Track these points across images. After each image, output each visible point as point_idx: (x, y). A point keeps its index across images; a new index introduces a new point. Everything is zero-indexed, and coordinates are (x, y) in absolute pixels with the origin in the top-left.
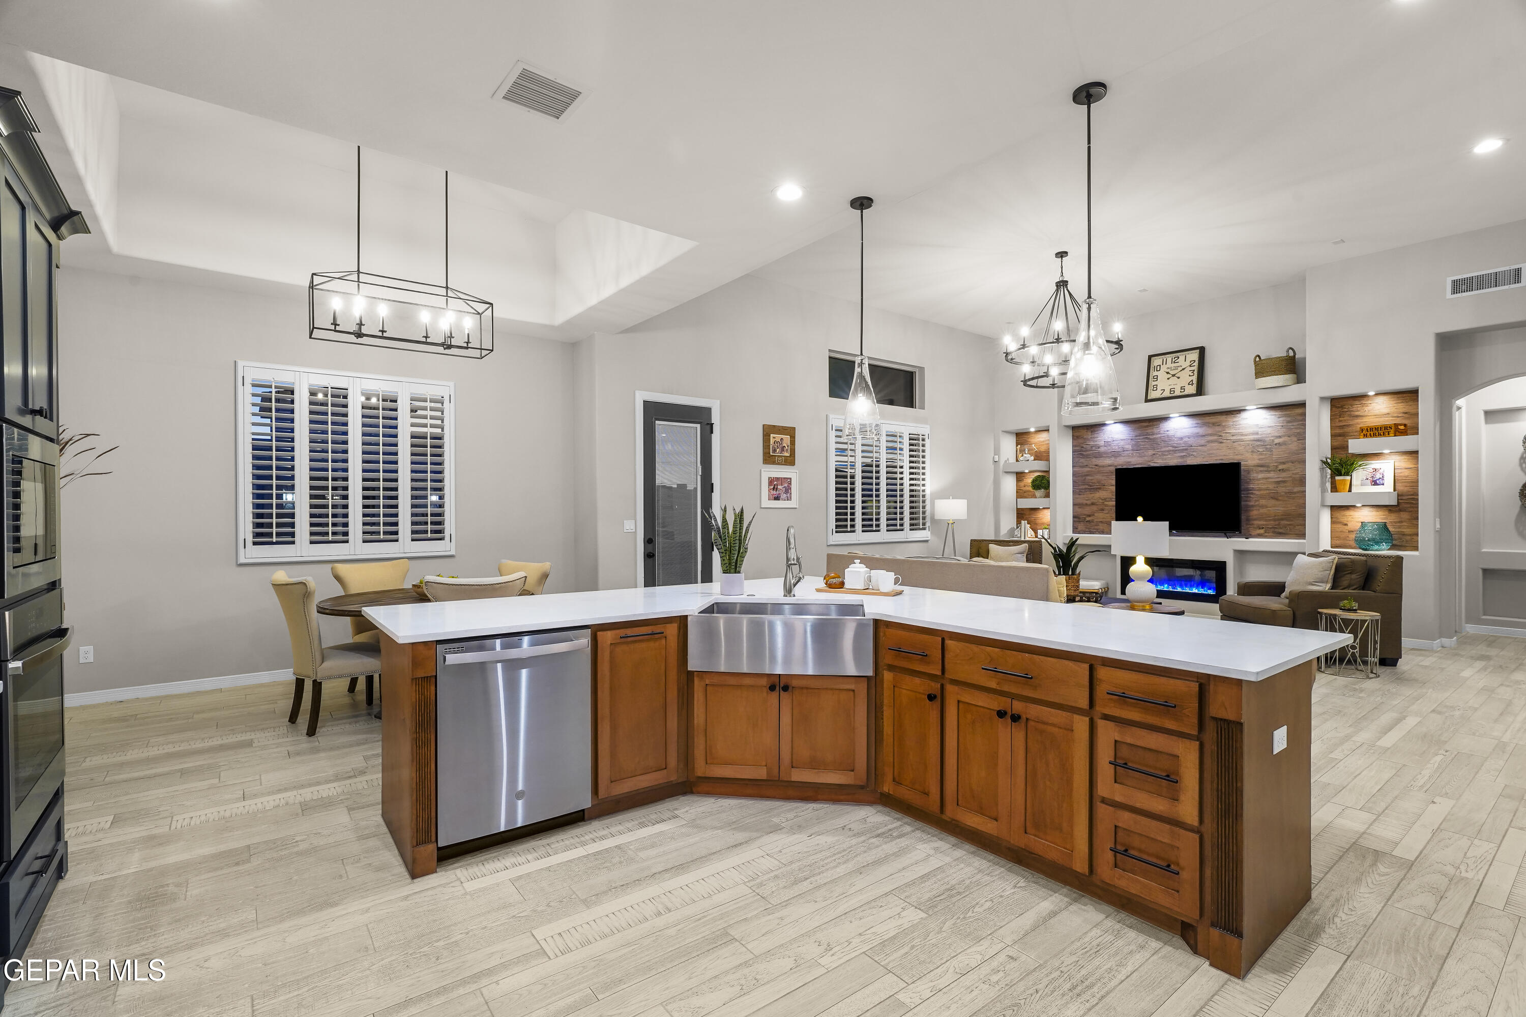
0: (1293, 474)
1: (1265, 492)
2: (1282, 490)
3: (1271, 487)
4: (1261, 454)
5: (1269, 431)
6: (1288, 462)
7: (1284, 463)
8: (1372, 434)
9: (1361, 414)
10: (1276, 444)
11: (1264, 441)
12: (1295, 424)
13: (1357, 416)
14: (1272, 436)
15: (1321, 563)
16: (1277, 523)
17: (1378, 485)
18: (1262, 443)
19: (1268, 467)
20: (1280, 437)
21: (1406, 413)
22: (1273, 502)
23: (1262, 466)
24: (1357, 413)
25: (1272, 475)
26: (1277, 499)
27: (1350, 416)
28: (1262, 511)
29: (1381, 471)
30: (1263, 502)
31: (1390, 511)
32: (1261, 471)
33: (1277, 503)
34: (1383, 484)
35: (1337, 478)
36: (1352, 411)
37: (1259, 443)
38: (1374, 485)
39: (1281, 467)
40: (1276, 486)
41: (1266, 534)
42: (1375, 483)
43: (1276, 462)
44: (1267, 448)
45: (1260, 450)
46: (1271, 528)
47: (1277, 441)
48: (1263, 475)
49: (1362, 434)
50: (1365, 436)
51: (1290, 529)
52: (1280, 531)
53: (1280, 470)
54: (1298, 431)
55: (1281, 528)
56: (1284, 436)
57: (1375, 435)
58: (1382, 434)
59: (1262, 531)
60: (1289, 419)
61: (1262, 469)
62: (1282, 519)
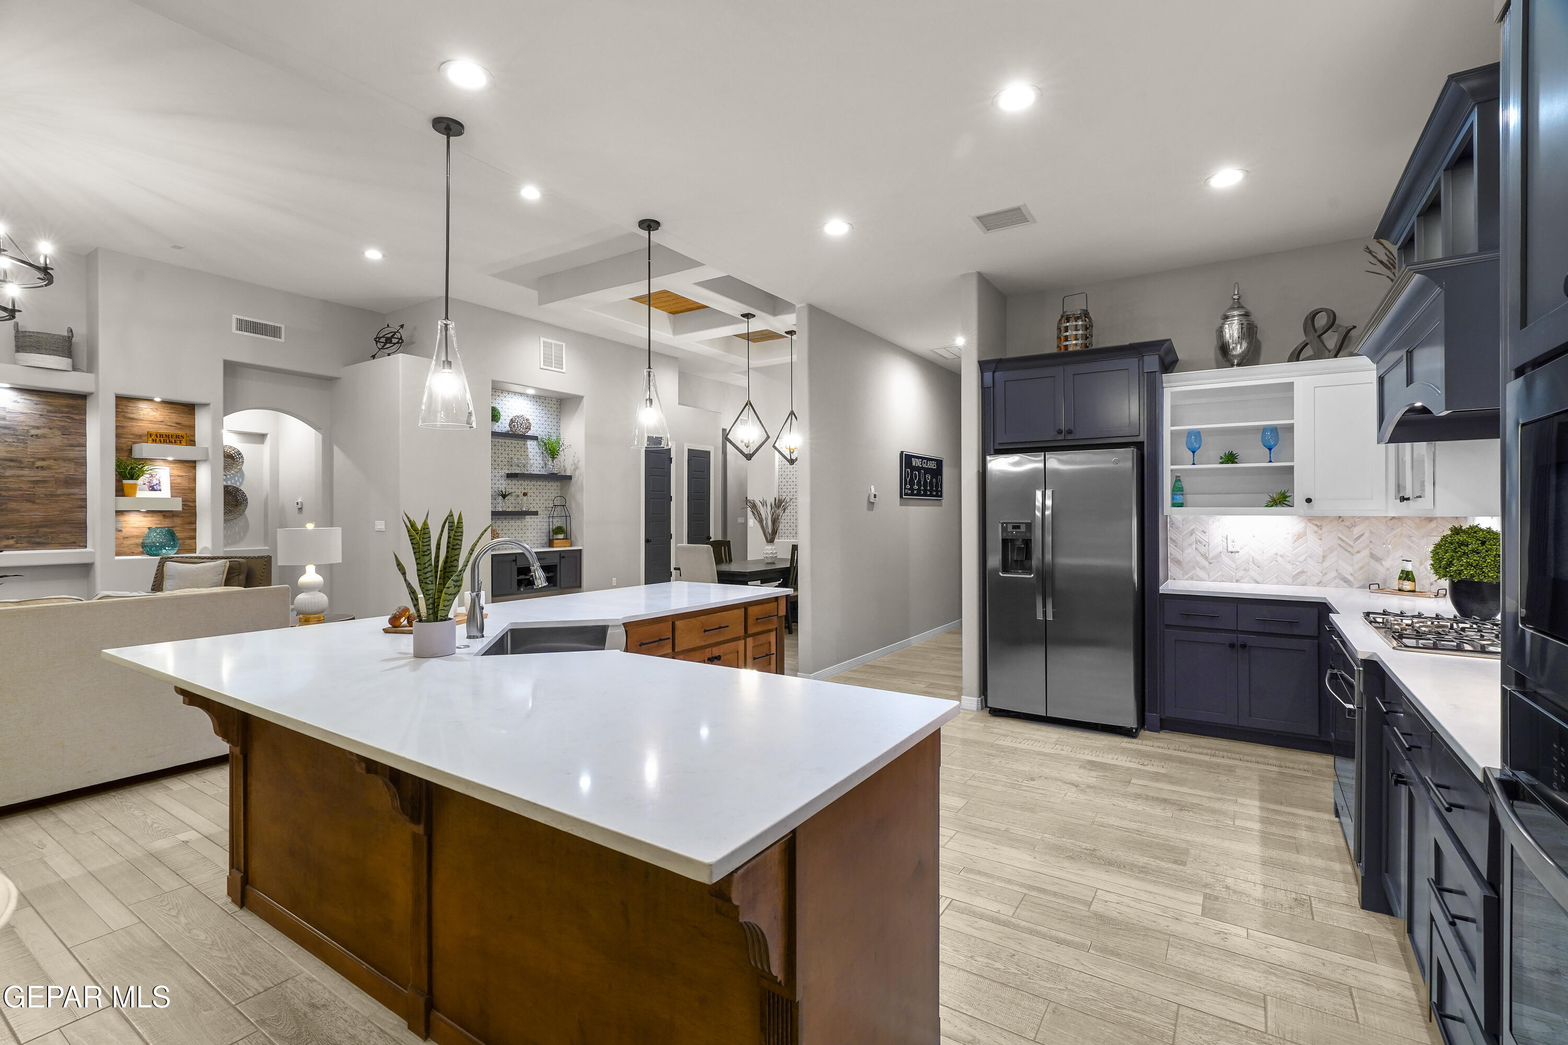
0: (56, 473)
1: (16, 493)
2: (40, 491)
3: (24, 486)
4: (11, 446)
5: (22, 418)
6: (50, 458)
7: (43, 459)
8: (162, 441)
9: (136, 417)
10: (32, 436)
11: (14, 430)
12: (58, 415)
13: (132, 419)
14: (27, 426)
15: (215, 567)
16: (34, 530)
17: (156, 490)
18: (12, 432)
19: (20, 462)
20: (38, 428)
21: (178, 424)
22: (29, 506)
23: (11, 460)
24: (132, 416)
25: (26, 472)
26: (34, 502)
27: (125, 417)
28: (15, 516)
29: (157, 477)
30: (13, 505)
31: (165, 516)
32: (10, 467)
33: (36, 506)
34: (160, 490)
35: (125, 482)
36: (126, 412)
37: (6, 431)
38: (151, 490)
39: (39, 464)
40: (32, 485)
41: (18, 545)
42: (152, 489)
43: (32, 458)
44: (19, 439)
45: (8, 440)
46: (26, 537)
47: (33, 432)
48: (12, 471)
49: (150, 439)
50: (154, 441)
51: (53, 538)
52: (38, 540)
53: (37, 468)
54: (63, 424)
55: (40, 537)
56: (44, 427)
57: (165, 442)
58: (173, 441)
59: (11, 542)
60: (50, 408)
61: (12, 464)
62: (41, 526)
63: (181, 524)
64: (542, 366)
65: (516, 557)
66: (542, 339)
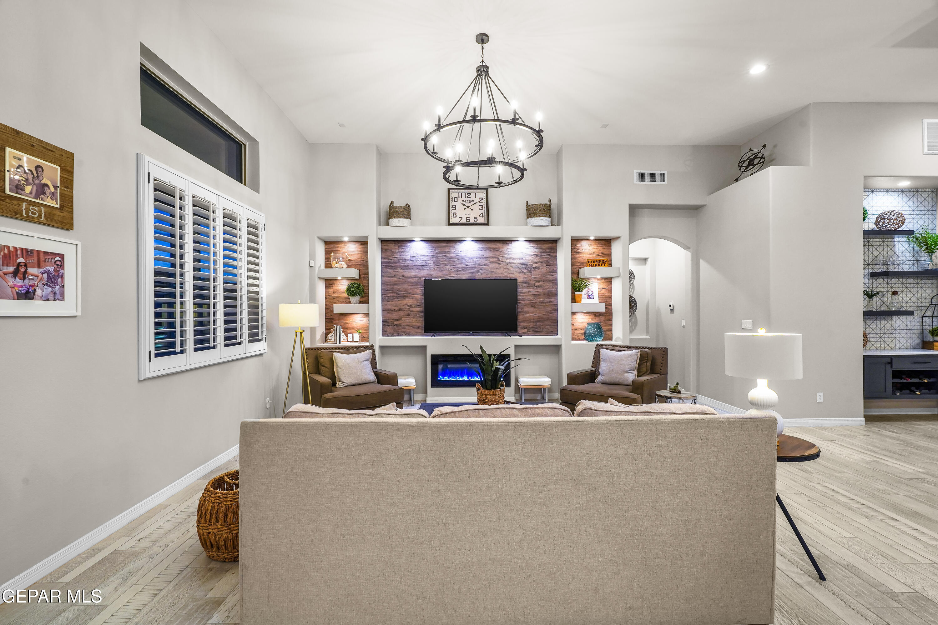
0: (544, 289)
1: (527, 302)
2: (538, 300)
3: (531, 298)
4: (525, 274)
5: (530, 258)
6: (541, 281)
7: (538, 281)
8: (595, 265)
9: (581, 252)
10: (534, 268)
11: (527, 265)
12: (545, 254)
13: (579, 253)
14: (531, 262)
15: (631, 355)
16: (535, 324)
17: (591, 298)
18: (525, 266)
19: (529, 284)
20: (536, 263)
21: (602, 253)
22: (532, 309)
23: (526, 283)
24: (578, 251)
25: (531, 289)
26: (535, 307)
27: (575, 252)
28: (527, 316)
29: (592, 290)
30: (526, 309)
31: (595, 316)
32: (525, 287)
33: (535, 310)
34: (593, 298)
35: (576, 293)
36: (576, 249)
37: (523, 266)
38: (589, 298)
39: (537, 284)
40: (534, 297)
41: (528, 332)
42: (589, 297)
43: (534, 281)
44: (528, 270)
45: (525, 271)
46: (531, 328)
47: (534, 265)
48: (526, 289)
49: (589, 264)
50: (591, 266)
51: (543, 329)
52: (537, 330)
53: (536, 287)
54: (547, 259)
55: (537, 328)
56: (539, 262)
57: (596, 266)
58: (600, 265)
59: (525, 330)
60: (541, 250)
61: (525, 285)
62: (537, 322)
63: (605, 321)
64: (926, 151)
65: (892, 359)
66: (926, 122)
